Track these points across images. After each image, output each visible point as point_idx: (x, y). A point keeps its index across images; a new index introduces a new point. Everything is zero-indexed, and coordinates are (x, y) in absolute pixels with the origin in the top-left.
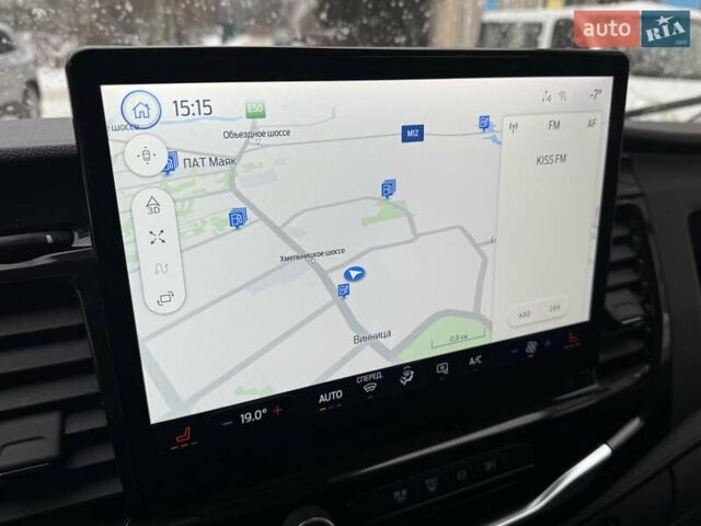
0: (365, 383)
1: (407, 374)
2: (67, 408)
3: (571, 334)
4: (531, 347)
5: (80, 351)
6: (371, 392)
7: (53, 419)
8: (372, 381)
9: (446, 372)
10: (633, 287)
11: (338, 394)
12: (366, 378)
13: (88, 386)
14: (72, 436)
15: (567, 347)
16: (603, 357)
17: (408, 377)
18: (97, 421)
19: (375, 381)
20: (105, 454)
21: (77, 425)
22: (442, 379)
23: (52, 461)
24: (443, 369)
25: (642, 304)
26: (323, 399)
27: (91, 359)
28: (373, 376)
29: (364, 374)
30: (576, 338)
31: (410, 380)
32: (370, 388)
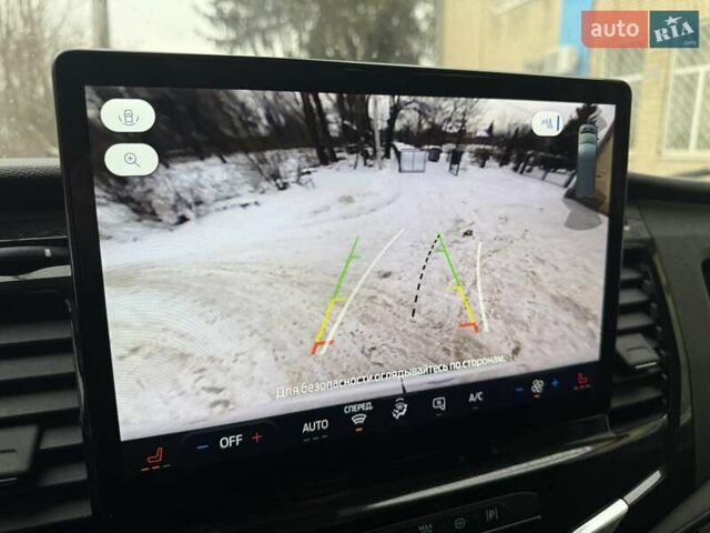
0: (353, 414)
1: (400, 407)
2: (45, 422)
6: (359, 426)
8: (361, 411)
9: (443, 407)
11: (323, 424)
12: (354, 408)
14: (48, 450)
15: (576, 388)
17: (401, 411)
19: (364, 412)
23: (20, 476)
24: (440, 404)
26: (307, 428)
27: (74, 374)
28: (362, 406)
29: (353, 404)
30: (586, 379)
31: (403, 413)
32: (359, 420)
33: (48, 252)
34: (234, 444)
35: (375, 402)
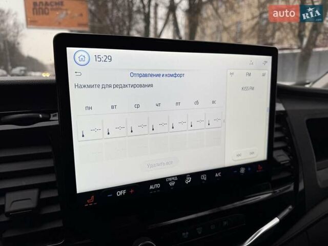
3: (259, 166)
4: (242, 170)
5: (49, 163)
7: (35, 192)
10: (284, 149)
13: (51, 178)
16: (273, 178)
18: (54, 194)
20: (56, 209)
21: (45, 195)
22: (203, 182)
25: (289, 156)
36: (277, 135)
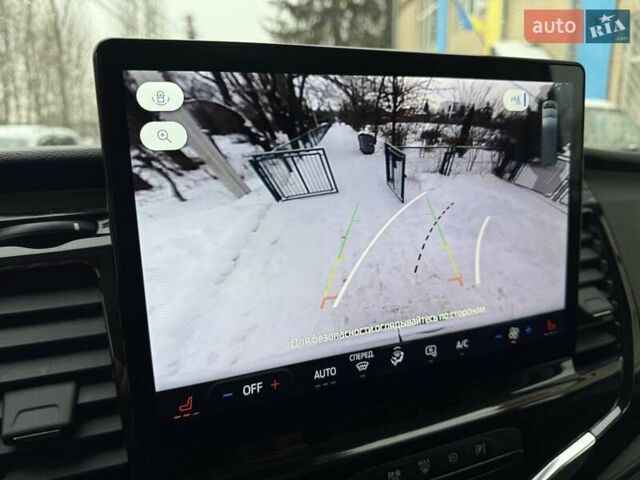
0: (357, 362)
1: (397, 355)
2: (82, 379)
3: (549, 322)
5: (96, 327)
6: (363, 372)
7: (68, 389)
8: (364, 359)
9: (434, 354)
10: (599, 285)
11: (331, 371)
12: (358, 357)
13: (102, 359)
14: (84, 404)
15: (546, 334)
16: (580, 348)
17: (398, 358)
18: (105, 393)
19: (367, 360)
20: (113, 425)
21: (89, 396)
22: (431, 361)
23: (63, 428)
24: (432, 351)
26: (318, 375)
27: (106, 335)
28: (365, 354)
29: (357, 352)
30: (554, 326)
31: (400, 360)
32: (362, 367)
33: (76, 226)
34: (255, 391)
35: (376, 350)
36: (585, 255)
